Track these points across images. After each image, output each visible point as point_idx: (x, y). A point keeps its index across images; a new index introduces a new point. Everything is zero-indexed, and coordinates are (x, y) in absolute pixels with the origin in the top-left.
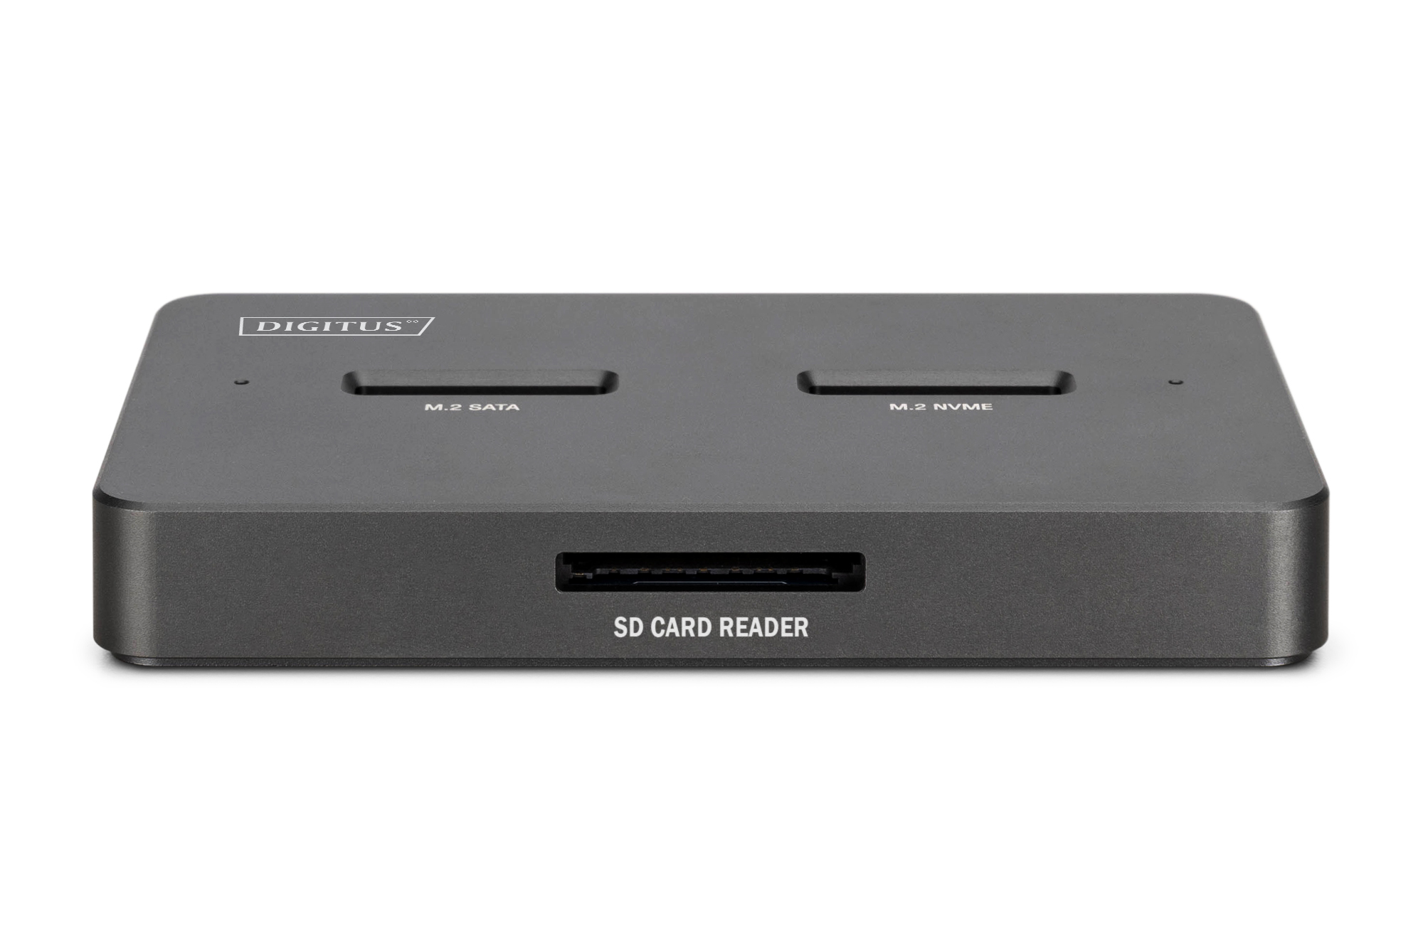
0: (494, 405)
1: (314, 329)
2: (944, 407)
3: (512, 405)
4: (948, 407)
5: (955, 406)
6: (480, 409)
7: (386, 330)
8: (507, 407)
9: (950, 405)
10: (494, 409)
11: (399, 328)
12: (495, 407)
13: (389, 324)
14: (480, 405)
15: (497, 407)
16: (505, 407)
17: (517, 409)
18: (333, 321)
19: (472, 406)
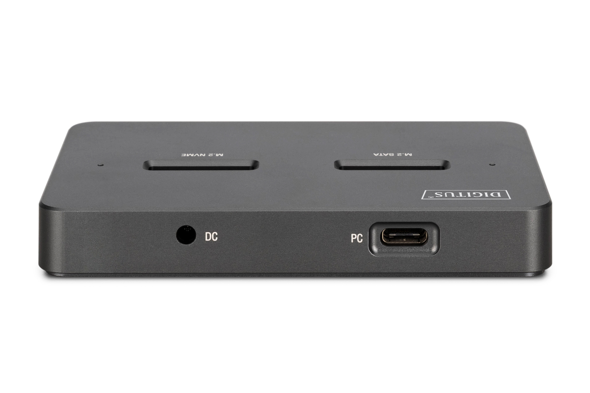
0: (384, 155)
1: (474, 193)
2: (201, 155)
3: (377, 155)
4: (199, 155)
5: (197, 155)
6: (390, 154)
7: (441, 193)
8: (379, 155)
9: (198, 155)
10: (384, 154)
11: (436, 194)
12: (383, 155)
13: (441, 196)
14: (390, 155)
15: (382, 154)
16: (380, 154)
17: (374, 154)
18: (467, 197)
19: (393, 155)
